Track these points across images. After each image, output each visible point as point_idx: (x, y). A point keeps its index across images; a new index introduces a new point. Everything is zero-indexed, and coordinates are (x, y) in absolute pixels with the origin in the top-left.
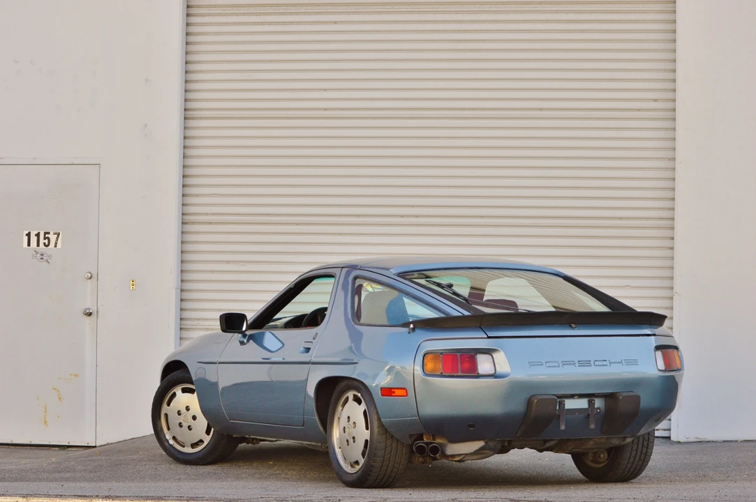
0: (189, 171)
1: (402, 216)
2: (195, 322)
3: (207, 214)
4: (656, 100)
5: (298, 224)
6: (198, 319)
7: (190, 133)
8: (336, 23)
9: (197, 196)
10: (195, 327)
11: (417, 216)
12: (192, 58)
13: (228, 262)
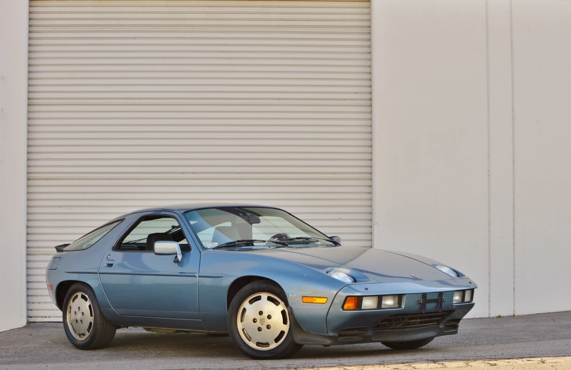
0: (32, 143)
1: (183, 173)
2: (37, 250)
3: (44, 173)
4: (357, 93)
5: (109, 179)
6: (39, 247)
7: (33, 115)
8: (135, 38)
9: (37, 160)
10: (37, 253)
11: (193, 173)
12: (33, 62)
13: (60, 206)
